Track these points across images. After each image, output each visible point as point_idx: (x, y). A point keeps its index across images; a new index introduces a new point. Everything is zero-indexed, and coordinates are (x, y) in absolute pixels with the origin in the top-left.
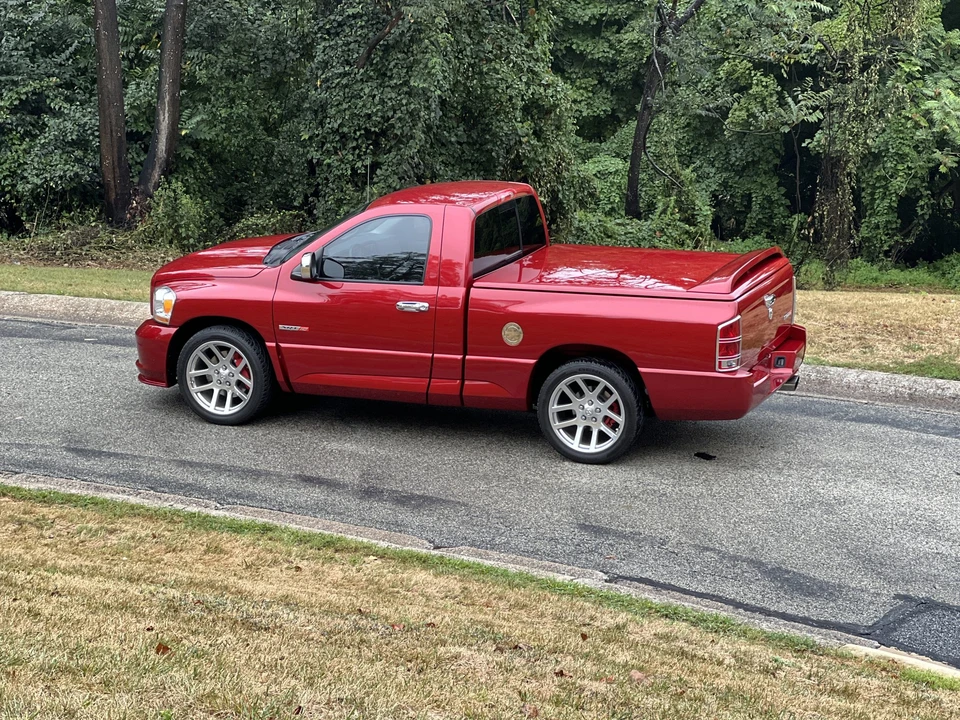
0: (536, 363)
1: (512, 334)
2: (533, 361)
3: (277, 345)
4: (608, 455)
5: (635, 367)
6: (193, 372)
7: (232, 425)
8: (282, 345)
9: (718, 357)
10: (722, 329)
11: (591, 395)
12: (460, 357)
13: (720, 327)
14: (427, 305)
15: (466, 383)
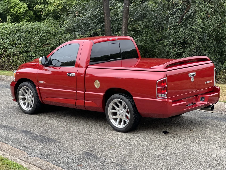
0: (104, 95)
1: (97, 84)
2: (103, 94)
3: (39, 88)
4: (125, 129)
5: (132, 97)
6: (21, 96)
7: (30, 114)
8: (40, 88)
9: (157, 93)
10: (158, 82)
11: (121, 107)
12: (83, 92)
13: (158, 81)
14: (74, 74)
15: (86, 101)
